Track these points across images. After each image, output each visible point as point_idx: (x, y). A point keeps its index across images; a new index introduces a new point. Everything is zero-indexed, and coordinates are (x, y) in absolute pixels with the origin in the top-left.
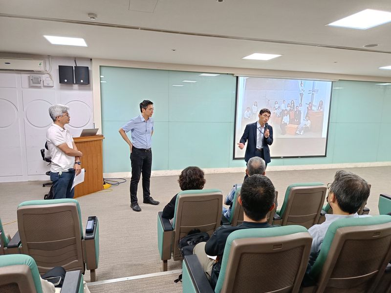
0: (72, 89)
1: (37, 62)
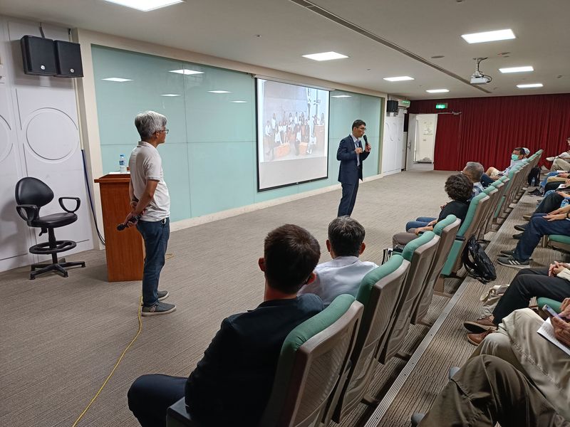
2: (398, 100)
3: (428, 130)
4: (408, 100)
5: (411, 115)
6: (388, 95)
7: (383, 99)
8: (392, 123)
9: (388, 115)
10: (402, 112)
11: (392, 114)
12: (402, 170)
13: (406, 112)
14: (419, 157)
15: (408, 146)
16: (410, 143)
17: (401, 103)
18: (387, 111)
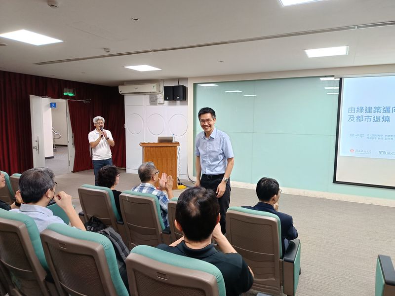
0: (176, 105)
1: (152, 85)
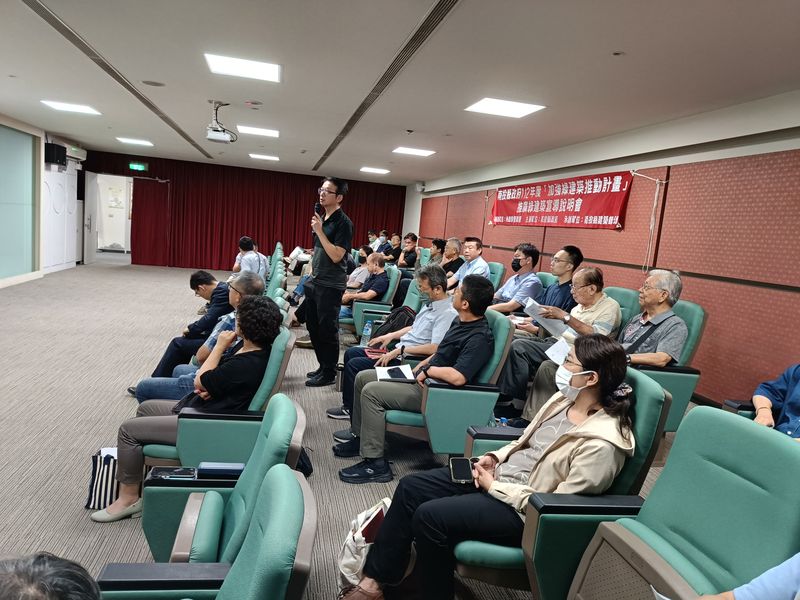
2: (66, 146)
3: (116, 200)
4: (83, 148)
5: (89, 175)
6: (47, 134)
7: (35, 139)
8: (57, 183)
9: (48, 168)
10: (73, 167)
11: (55, 167)
12: (78, 263)
13: (79, 167)
14: (104, 242)
15: (85, 225)
16: (90, 219)
17: (71, 151)
18: (46, 161)
